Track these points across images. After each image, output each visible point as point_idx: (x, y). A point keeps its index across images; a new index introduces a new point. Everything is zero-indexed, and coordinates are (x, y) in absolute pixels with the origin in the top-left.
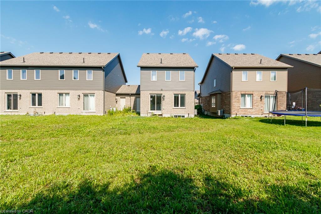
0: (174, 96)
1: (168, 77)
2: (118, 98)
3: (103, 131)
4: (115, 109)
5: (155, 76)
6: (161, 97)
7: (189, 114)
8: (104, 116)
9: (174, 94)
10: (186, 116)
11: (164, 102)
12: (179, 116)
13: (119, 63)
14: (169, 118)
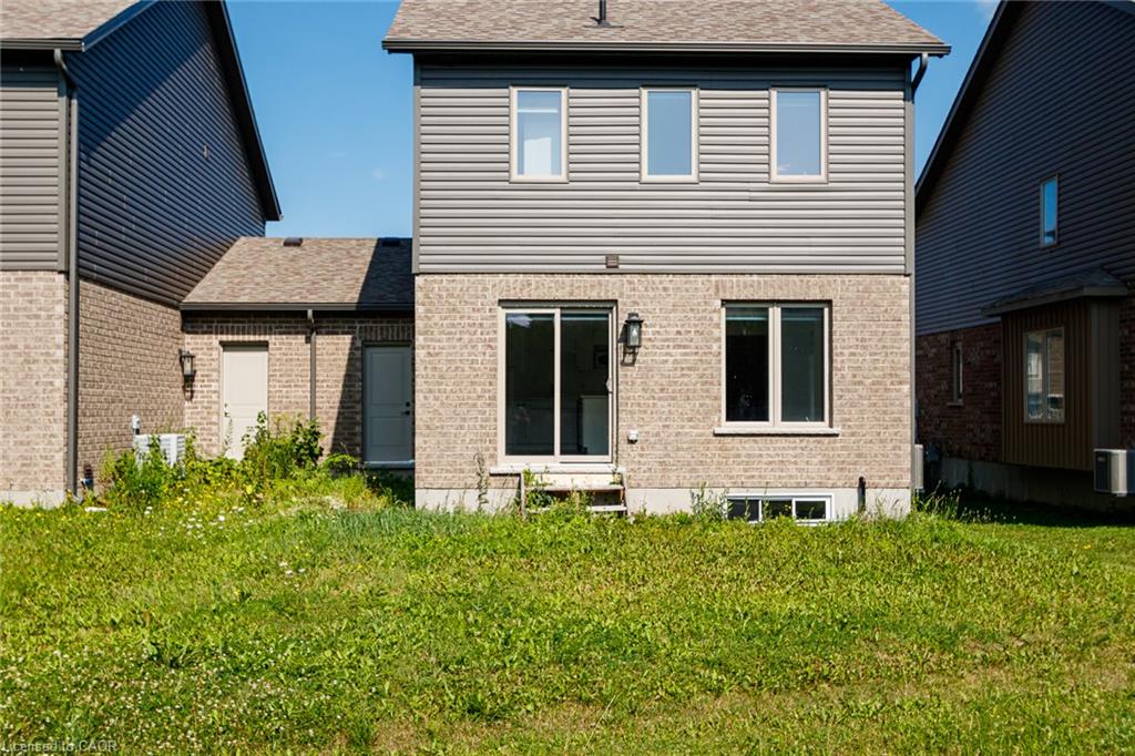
0: (721, 317)
1: (671, 152)
2: (203, 346)
3: (48, 702)
4: (172, 445)
5: (546, 142)
6: (603, 329)
7: (862, 486)
8: (69, 508)
9: (725, 302)
10: (841, 504)
11: (632, 372)
12: (778, 508)
13: (207, 47)
14: (685, 521)
